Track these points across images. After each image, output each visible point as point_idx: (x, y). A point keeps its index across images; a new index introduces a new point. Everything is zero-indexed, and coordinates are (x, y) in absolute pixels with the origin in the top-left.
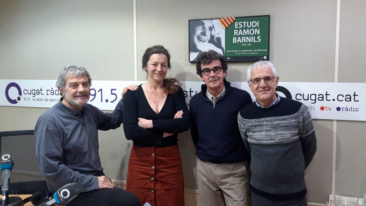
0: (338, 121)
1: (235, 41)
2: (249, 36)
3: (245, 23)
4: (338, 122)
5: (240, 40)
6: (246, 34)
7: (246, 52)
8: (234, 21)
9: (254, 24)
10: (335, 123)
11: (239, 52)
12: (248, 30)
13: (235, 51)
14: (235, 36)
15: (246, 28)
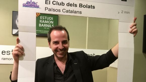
1: (40, 26)
2: (48, 24)
3: (46, 17)
5: (43, 26)
6: (46, 23)
7: (46, 32)
8: (40, 15)
9: (51, 18)
11: (42, 32)
12: (47, 21)
13: (40, 31)
14: (40, 23)
15: (46, 20)
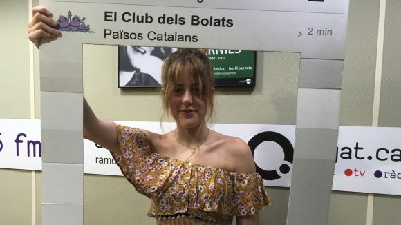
0: (375, 195)
4: (376, 198)
10: (371, 199)
